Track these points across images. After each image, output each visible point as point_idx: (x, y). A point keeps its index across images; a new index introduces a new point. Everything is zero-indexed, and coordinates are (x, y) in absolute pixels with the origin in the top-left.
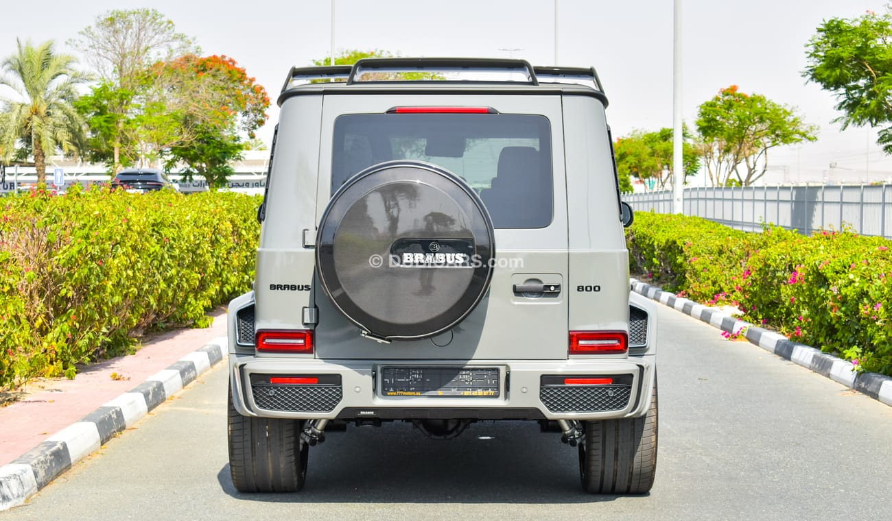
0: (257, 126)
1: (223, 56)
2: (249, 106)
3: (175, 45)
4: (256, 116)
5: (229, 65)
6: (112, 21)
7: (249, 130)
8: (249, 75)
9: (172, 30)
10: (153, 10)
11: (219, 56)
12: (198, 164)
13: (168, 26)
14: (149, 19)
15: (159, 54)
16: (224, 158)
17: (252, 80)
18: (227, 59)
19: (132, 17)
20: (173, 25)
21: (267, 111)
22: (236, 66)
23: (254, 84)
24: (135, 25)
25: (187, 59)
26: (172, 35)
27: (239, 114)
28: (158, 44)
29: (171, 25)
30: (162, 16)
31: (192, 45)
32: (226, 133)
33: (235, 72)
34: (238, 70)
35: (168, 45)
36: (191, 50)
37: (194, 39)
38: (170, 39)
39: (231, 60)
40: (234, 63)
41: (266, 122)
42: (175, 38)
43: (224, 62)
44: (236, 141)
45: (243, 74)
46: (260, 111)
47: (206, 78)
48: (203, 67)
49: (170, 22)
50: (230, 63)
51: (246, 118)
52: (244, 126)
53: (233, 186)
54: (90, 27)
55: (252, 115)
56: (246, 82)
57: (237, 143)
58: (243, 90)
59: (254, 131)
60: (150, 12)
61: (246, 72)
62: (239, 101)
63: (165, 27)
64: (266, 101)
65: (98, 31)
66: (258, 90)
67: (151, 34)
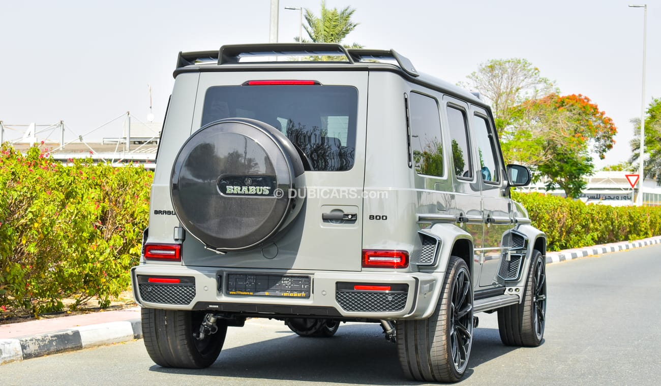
0: (607, 149)
1: (580, 95)
2: (600, 134)
3: (540, 86)
4: (605, 141)
5: (584, 102)
6: (492, 68)
7: (601, 153)
8: (600, 110)
9: (537, 75)
11: (577, 94)
12: (558, 178)
13: (535, 72)
14: (520, 66)
15: (526, 93)
16: (579, 175)
17: (603, 114)
18: (583, 97)
19: (507, 65)
20: (539, 71)
21: (614, 138)
22: (590, 103)
23: (604, 117)
24: (509, 70)
25: (552, 97)
26: (538, 79)
27: (592, 140)
28: (528, 86)
29: (537, 71)
30: (530, 64)
31: (554, 87)
32: (581, 155)
33: (589, 107)
34: (592, 106)
35: (535, 87)
36: (552, 91)
37: (554, 82)
38: (536, 82)
39: (586, 98)
40: (588, 100)
41: (613, 146)
42: (540, 81)
43: (580, 100)
44: (588, 161)
45: (595, 108)
46: (609, 137)
47: (564, 113)
48: (562, 103)
49: (537, 69)
50: (585, 101)
51: (597, 143)
52: (596, 149)
53: (606, 199)
54: (475, 73)
55: (602, 141)
56: (598, 115)
57: (589, 163)
58: (595, 121)
59: (604, 153)
60: (522, 61)
61: (598, 107)
62: (593, 131)
63: (532, 73)
64: (613, 130)
65: (481, 76)
66: (607, 121)
67: (522, 78)
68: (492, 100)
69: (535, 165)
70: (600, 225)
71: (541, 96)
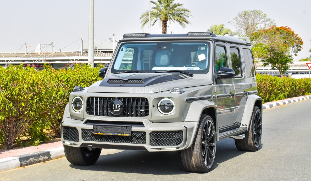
0: (298, 51)
1: (286, 27)
2: (295, 44)
3: (267, 23)
5: (288, 30)
6: (245, 15)
7: (295, 53)
8: (295, 33)
9: (266, 17)
10: (259, 10)
12: (276, 65)
13: (264, 16)
14: (257, 13)
15: (261, 26)
16: (286, 63)
17: (297, 35)
18: (287, 28)
19: (251, 13)
20: (266, 16)
21: (302, 46)
22: (291, 30)
24: (252, 16)
25: (272, 27)
26: (266, 19)
27: (291, 47)
28: (261, 23)
29: (265, 16)
30: (262, 12)
31: (273, 23)
32: (287, 54)
33: (290, 32)
35: (265, 23)
37: (274, 21)
38: (265, 21)
39: (289, 28)
40: (290, 29)
41: (301, 50)
42: (267, 20)
43: (285, 29)
45: (293, 33)
46: (299, 46)
47: (278, 35)
48: (278, 29)
49: (265, 15)
51: (294, 49)
52: (293, 51)
55: (296, 48)
56: (294, 36)
57: (291, 58)
59: (297, 53)
60: (258, 11)
62: (292, 43)
63: (263, 17)
64: (301, 43)
65: (239, 19)
66: (299, 39)
67: (258, 19)
68: (245, 29)
69: (266, 59)
70: (289, 88)
71: (268, 28)
